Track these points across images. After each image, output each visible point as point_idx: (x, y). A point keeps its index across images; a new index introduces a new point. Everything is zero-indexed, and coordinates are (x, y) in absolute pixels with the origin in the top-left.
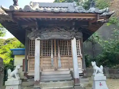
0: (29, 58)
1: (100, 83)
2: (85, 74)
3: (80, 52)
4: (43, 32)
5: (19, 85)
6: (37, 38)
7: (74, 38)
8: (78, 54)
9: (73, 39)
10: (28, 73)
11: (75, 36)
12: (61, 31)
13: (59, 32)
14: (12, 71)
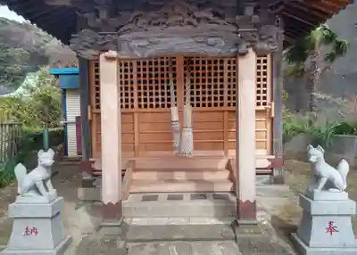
0: (92, 113)
1: (330, 223)
2: (276, 173)
3: (268, 95)
4: (125, 28)
5: (52, 218)
6: (107, 54)
7: (250, 50)
8: (262, 101)
9: (243, 55)
10: (93, 162)
11: (252, 45)
12: (199, 20)
13: (190, 23)
14: (28, 172)
